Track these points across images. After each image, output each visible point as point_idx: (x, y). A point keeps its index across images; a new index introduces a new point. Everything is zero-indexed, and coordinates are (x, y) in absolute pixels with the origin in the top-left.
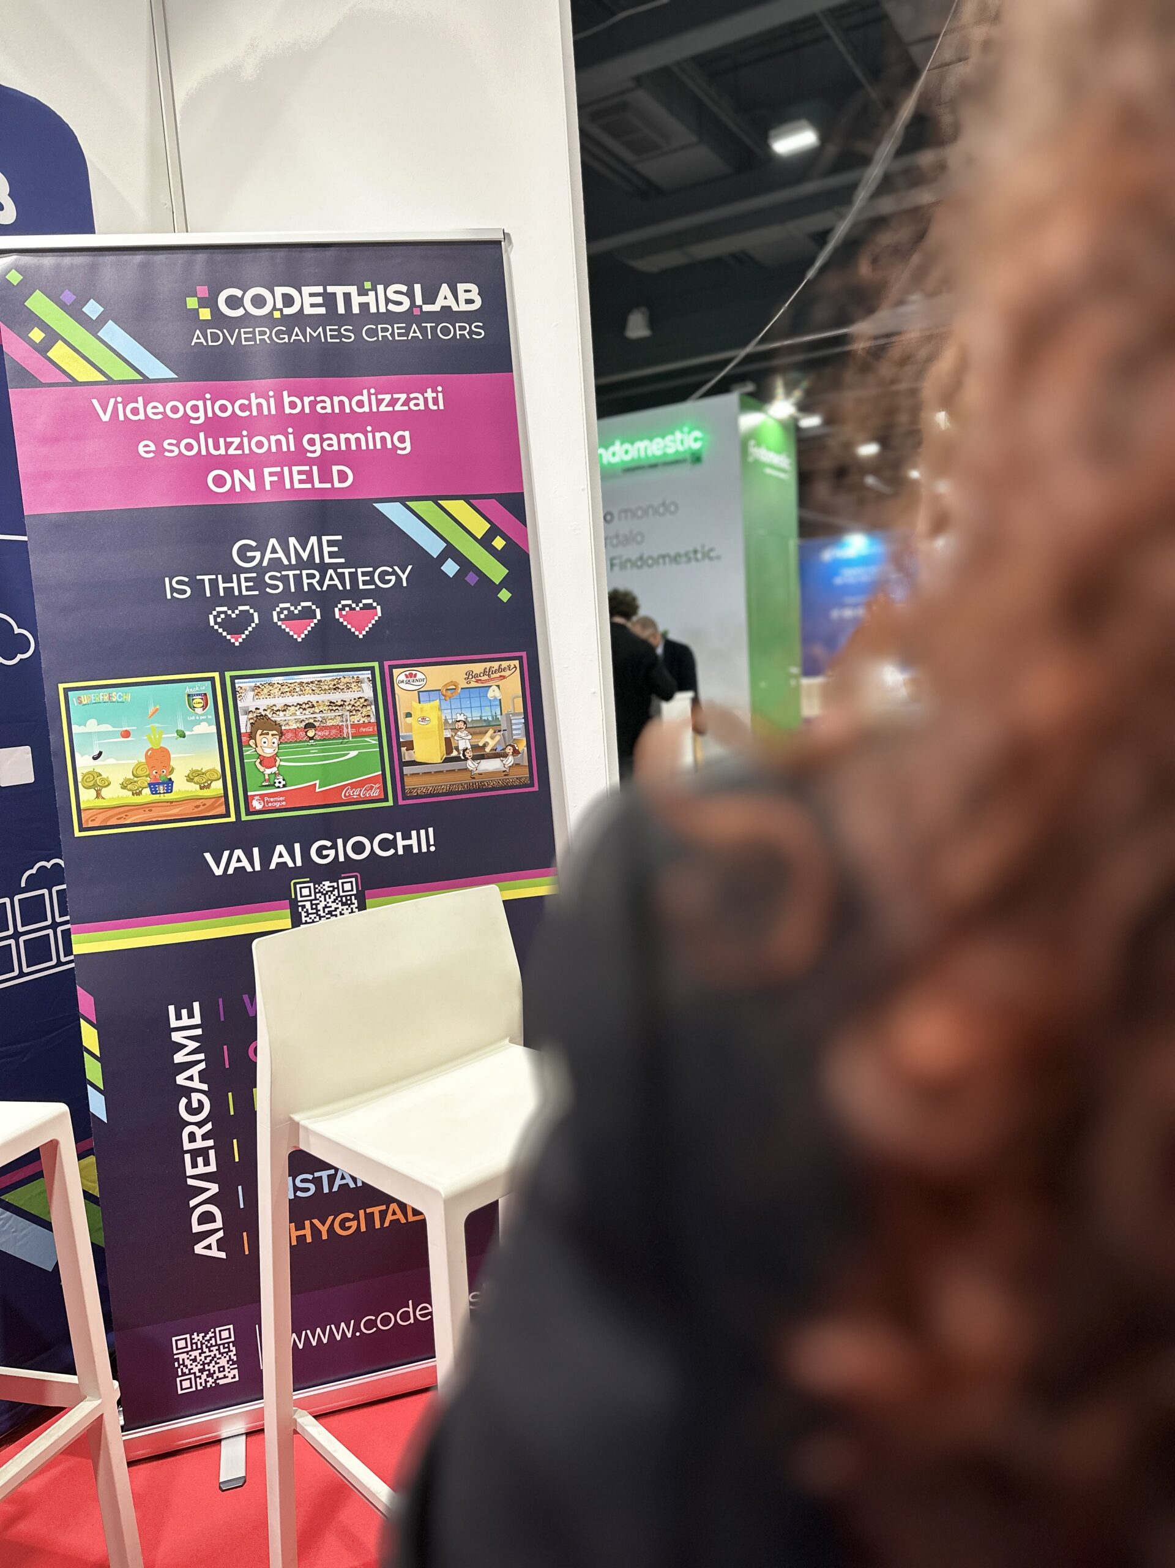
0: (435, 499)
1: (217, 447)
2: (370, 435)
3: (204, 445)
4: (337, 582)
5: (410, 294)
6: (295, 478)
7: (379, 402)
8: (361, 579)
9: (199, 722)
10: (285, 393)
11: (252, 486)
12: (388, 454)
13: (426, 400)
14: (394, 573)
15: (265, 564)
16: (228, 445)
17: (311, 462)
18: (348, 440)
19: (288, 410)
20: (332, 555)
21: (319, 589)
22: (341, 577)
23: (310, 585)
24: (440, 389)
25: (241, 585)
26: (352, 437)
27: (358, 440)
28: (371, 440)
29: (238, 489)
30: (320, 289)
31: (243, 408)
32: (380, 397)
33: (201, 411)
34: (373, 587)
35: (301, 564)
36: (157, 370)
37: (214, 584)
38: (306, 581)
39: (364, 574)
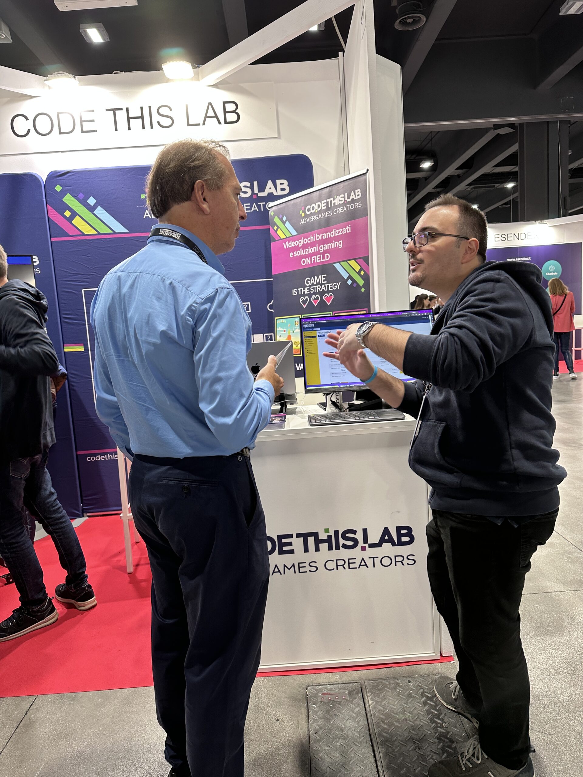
0: (347, 261)
1: (304, 253)
2: (334, 243)
3: (301, 252)
4: (324, 289)
5: (344, 197)
6: (317, 259)
7: (336, 232)
8: (330, 287)
9: (296, 329)
10: (317, 234)
11: (310, 263)
12: (337, 248)
13: (346, 230)
14: (337, 285)
15: (311, 285)
16: (306, 251)
17: (320, 254)
18: (329, 246)
19: (317, 239)
20: (324, 281)
21: (320, 291)
22: (325, 287)
23: (319, 290)
24: (350, 225)
25: (306, 291)
26: (330, 244)
27: (331, 245)
28: (333, 245)
29: (307, 264)
30: (325, 201)
31: (309, 240)
32: (337, 231)
33: (301, 242)
34: (332, 289)
35: (317, 284)
36: (294, 233)
37: (301, 290)
38: (318, 289)
39: (331, 285)
